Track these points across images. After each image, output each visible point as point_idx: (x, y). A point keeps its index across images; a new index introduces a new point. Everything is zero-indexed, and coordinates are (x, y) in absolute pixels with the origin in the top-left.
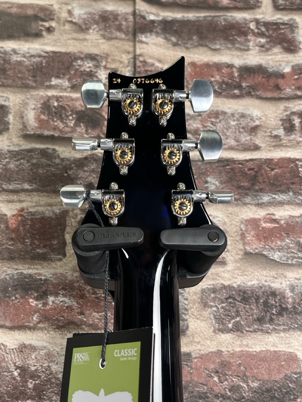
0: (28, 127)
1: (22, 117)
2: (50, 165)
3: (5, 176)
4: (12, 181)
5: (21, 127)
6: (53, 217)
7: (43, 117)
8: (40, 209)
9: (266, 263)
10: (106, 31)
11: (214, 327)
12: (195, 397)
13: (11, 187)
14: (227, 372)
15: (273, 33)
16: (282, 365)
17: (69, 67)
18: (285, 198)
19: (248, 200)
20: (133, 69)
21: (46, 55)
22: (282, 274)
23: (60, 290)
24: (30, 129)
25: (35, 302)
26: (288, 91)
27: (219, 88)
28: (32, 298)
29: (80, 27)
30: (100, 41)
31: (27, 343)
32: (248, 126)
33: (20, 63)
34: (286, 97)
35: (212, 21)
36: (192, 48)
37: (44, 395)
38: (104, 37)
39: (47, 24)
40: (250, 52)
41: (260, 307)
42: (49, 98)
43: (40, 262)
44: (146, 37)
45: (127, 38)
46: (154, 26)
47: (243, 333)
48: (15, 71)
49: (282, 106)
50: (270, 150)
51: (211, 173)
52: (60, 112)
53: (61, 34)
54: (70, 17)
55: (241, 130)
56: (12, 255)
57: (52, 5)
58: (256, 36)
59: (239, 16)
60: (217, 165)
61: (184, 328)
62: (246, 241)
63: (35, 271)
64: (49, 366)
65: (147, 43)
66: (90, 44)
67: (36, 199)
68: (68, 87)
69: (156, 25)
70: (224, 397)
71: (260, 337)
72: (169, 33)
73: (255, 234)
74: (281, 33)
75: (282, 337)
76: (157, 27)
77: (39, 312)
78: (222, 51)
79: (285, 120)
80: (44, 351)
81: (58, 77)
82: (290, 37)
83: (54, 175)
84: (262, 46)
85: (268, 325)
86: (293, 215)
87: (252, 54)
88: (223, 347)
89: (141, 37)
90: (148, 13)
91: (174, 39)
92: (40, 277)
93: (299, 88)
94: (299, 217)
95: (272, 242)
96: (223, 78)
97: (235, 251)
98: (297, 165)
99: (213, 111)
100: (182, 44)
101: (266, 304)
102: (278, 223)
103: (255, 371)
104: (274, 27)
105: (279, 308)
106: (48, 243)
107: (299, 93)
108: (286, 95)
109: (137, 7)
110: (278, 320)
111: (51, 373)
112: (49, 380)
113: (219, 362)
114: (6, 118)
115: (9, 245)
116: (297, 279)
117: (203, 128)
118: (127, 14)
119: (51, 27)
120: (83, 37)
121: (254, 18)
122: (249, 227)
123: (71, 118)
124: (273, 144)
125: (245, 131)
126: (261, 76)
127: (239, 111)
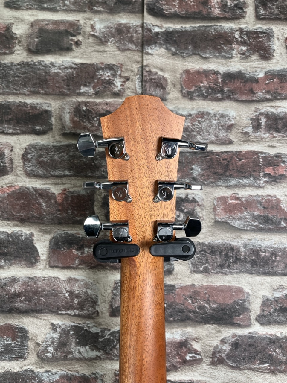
0: (66, 127)
1: (61, 119)
2: (82, 157)
3: (52, 165)
4: (57, 169)
5: (61, 127)
6: (86, 194)
7: (76, 119)
8: (77, 189)
9: (229, 228)
10: (121, 43)
11: (191, 269)
12: (176, 311)
13: (56, 174)
14: (197, 298)
15: (254, 41)
16: (233, 295)
17: (93, 76)
18: (247, 182)
19: (220, 183)
20: (141, 77)
21: (76, 66)
22: (239, 236)
23: (92, 244)
24: (67, 129)
25: (76, 252)
26: (260, 94)
27: (205, 92)
28: (74, 249)
29: (101, 40)
30: (116, 53)
31: (72, 277)
32: (226, 124)
33: (57, 74)
34: (257, 99)
35: (204, 30)
36: (187, 56)
37: (84, 307)
38: (119, 48)
39: (75, 39)
40: (233, 60)
41: (222, 257)
42: (80, 104)
43: (78, 225)
44: (151, 49)
45: (137, 48)
46: (158, 38)
47: (209, 274)
48: (53, 81)
49: (253, 107)
50: (240, 144)
51: (196, 162)
52: (88, 115)
53: (86, 47)
54: (93, 31)
55: (220, 128)
56: (60, 221)
57: (78, 21)
58: (239, 45)
59: (227, 26)
60: (200, 156)
61: (171, 269)
62: (216, 212)
63: (76, 232)
64: (86, 291)
65: (152, 55)
66: (108, 55)
67: (74, 182)
68: (93, 94)
69: (160, 36)
70: (194, 312)
71: (220, 277)
72: (169, 43)
73: (223, 208)
74: (260, 42)
75: (235, 277)
76: (160, 38)
77: (79, 258)
78: (211, 59)
79: (254, 119)
80: (83, 282)
81: (85, 86)
82: (266, 45)
83: (85, 164)
84: (243, 54)
85: (226, 269)
86: (251, 195)
87: (234, 61)
88: (195, 282)
89: (148, 49)
90: (153, 26)
91: (173, 49)
92: (79, 236)
93: (268, 92)
94: (255, 196)
95: (235, 213)
96: (209, 83)
97: (208, 220)
98: (258, 157)
99: (200, 112)
100: (179, 53)
101: (226, 255)
102: (240, 200)
103: (215, 298)
104: (255, 36)
105: (235, 258)
106: (83, 213)
107: (268, 96)
108: (258, 98)
109: (145, 21)
110: (234, 266)
111: (88, 295)
112: (87, 299)
113: (192, 292)
114: (50, 120)
115: (58, 214)
116: (249, 240)
117: (192, 126)
118: (137, 26)
119: (79, 40)
120: (103, 49)
121: (239, 28)
122: (220, 202)
123: (95, 119)
124: (243, 139)
125: (223, 129)
126: (240, 81)
127: (220, 112)
